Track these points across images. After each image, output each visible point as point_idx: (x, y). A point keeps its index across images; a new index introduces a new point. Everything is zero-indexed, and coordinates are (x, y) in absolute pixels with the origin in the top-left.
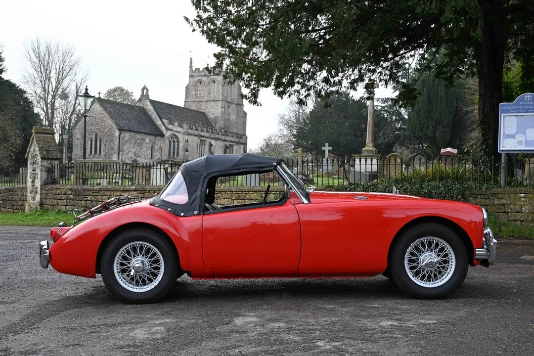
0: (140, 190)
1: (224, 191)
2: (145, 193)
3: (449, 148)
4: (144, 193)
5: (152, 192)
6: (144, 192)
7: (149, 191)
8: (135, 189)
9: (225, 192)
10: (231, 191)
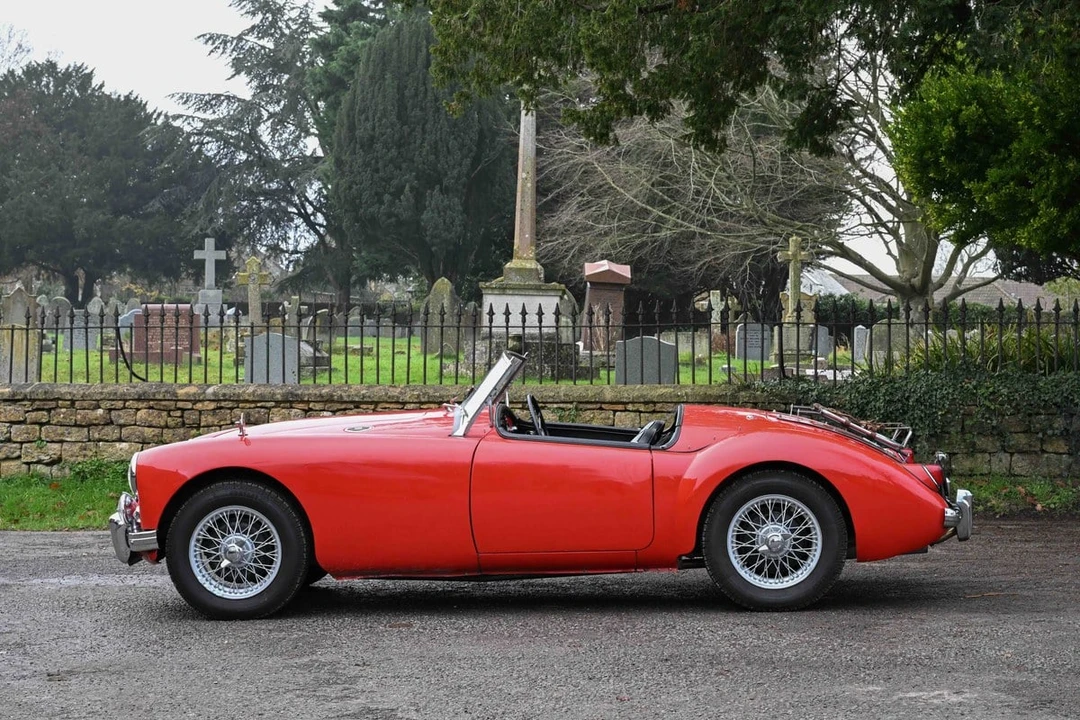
0: (35, 400)
1: (371, 403)
2: (57, 407)
3: (605, 262)
4: (49, 410)
5: (85, 404)
6: (53, 404)
7: (73, 402)
8: (14, 395)
9: (376, 403)
10: (397, 402)
